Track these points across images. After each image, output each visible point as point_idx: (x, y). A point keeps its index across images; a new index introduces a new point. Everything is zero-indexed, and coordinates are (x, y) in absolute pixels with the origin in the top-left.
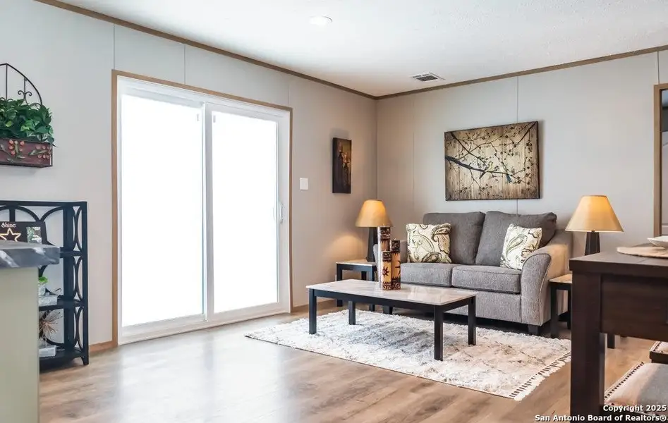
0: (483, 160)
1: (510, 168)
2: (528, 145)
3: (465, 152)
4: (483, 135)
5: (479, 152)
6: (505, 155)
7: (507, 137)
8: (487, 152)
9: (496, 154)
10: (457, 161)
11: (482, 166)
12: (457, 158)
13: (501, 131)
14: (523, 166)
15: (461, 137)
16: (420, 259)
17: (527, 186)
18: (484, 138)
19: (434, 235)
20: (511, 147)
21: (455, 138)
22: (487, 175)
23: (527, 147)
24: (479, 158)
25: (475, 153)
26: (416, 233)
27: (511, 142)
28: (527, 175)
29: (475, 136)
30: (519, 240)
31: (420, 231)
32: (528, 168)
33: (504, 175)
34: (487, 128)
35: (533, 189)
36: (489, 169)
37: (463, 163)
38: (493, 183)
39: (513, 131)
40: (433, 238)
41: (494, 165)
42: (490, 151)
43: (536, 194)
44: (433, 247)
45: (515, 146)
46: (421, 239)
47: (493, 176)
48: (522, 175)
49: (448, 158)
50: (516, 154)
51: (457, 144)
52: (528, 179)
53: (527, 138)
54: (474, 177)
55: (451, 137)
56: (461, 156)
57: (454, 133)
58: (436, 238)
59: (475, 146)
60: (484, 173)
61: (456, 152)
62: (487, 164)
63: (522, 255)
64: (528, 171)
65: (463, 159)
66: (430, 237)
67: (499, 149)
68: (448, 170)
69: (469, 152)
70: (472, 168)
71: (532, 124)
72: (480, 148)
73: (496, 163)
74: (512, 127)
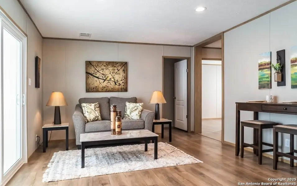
0: (105, 75)
1: (116, 79)
2: (123, 71)
3: (96, 71)
4: (105, 64)
5: (103, 72)
6: (114, 74)
7: (115, 67)
8: (107, 72)
9: (110, 73)
10: (92, 75)
11: (104, 77)
12: (92, 73)
13: (113, 64)
14: (121, 79)
15: (94, 64)
16: (92, 120)
17: (123, 87)
18: (105, 66)
19: (95, 108)
20: (117, 71)
21: (91, 64)
22: (106, 82)
23: (123, 72)
24: (103, 74)
25: (101, 72)
26: (88, 108)
27: (117, 69)
28: (123, 82)
29: (101, 65)
30: (136, 108)
31: (89, 106)
32: (123, 80)
33: (114, 82)
34: (106, 62)
35: (125, 88)
36: (107, 79)
37: (95, 76)
38: (109, 85)
39: (118, 65)
40: (95, 109)
41: (110, 78)
42: (108, 72)
43: (126, 90)
44: (96, 114)
45: (118, 71)
46: (91, 110)
47: (109, 82)
48: (121, 82)
49: (87, 73)
50: (119, 74)
51: (92, 67)
52: (123, 84)
53: (123, 67)
54: (100, 82)
55: (89, 64)
56: (94, 73)
57: (91, 62)
58: (96, 110)
59: (101, 69)
60: (105, 81)
61: (92, 70)
62: (106, 77)
63: (139, 114)
64: (123, 81)
65: (95, 74)
66: (94, 109)
67: (112, 71)
68: (87, 78)
69: (98, 71)
70: (99, 78)
71: (125, 63)
72: (103, 70)
73: (110, 77)
74: (117, 63)
